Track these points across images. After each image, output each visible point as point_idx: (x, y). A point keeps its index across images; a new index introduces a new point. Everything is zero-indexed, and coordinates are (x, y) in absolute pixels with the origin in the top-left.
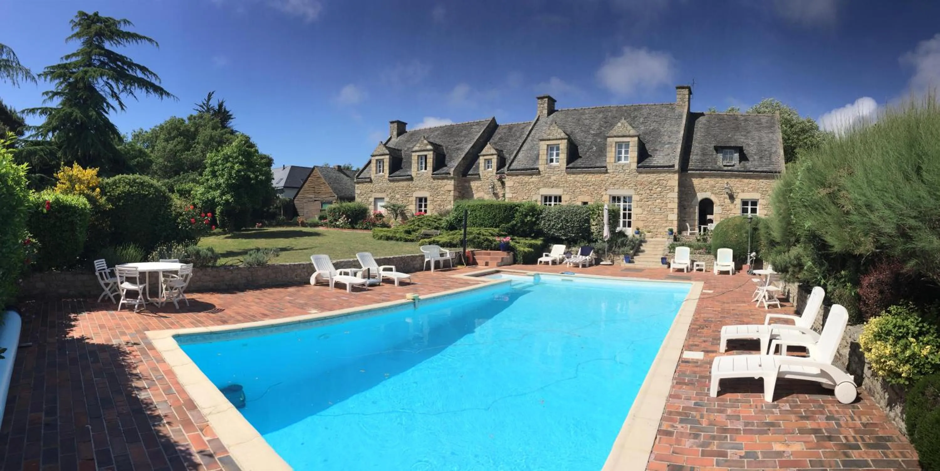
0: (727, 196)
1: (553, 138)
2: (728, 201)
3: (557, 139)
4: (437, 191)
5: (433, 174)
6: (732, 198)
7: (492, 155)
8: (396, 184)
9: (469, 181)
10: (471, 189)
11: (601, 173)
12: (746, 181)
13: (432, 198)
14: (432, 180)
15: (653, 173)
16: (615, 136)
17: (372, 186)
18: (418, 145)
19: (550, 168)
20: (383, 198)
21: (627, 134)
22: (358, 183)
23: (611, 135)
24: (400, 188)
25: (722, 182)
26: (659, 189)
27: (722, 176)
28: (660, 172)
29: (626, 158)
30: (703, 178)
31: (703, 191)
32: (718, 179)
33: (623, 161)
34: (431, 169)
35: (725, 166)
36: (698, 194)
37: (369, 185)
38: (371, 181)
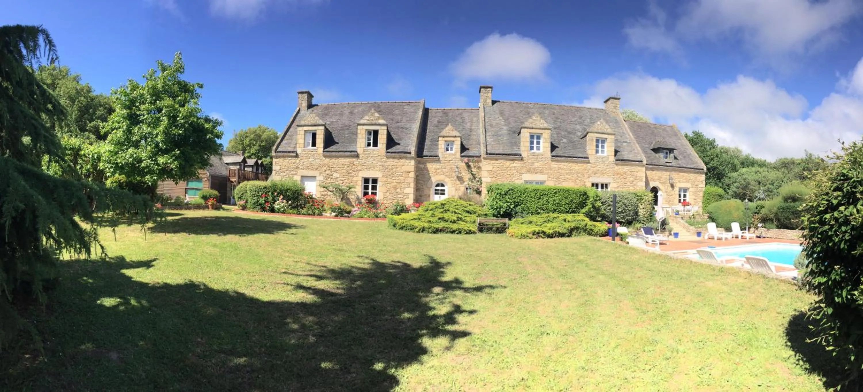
0: (669, 185)
1: (536, 127)
2: (670, 188)
3: (540, 129)
4: (391, 171)
5: (387, 152)
6: (672, 186)
7: (455, 137)
8: (334, 160)
9: (425, 163)
10: (428, 171)
11: (584, 163)
12: (681, 174)
13: (385, 179)
14: (385, 159)
15: (627, 165)
16: (596, 133)
17: (298, 161)
18: (367, 117)
19: (534, 154)
20: (316, 177)
21: (605, 131)
22: (277, 157)
23: (593, 131)
24: (340, 166)
25: (665, 175)
26: (631, 179)
27: (666, 170)
28: (632, 165)
29: (603, 152)
30: (653, 171)
31: (654, 180)
32: (664, 172)
33: (600, 154)
34: (385, 146)
35: (666, 162)
36: (650, 183)
37: (293, 160)
38: (297, 156)
